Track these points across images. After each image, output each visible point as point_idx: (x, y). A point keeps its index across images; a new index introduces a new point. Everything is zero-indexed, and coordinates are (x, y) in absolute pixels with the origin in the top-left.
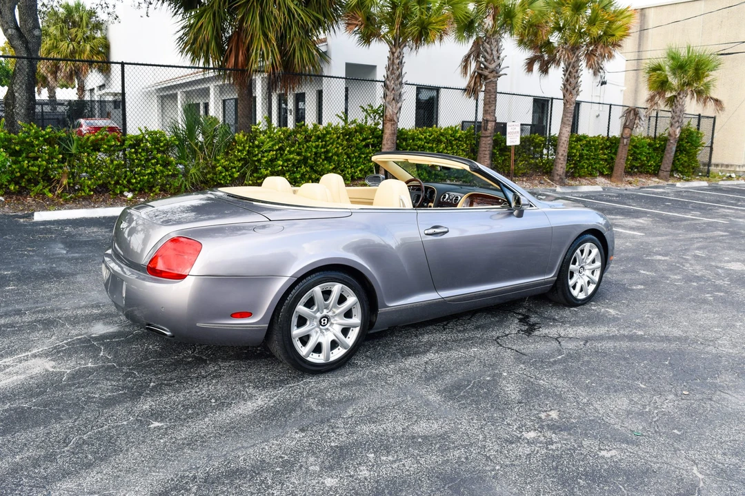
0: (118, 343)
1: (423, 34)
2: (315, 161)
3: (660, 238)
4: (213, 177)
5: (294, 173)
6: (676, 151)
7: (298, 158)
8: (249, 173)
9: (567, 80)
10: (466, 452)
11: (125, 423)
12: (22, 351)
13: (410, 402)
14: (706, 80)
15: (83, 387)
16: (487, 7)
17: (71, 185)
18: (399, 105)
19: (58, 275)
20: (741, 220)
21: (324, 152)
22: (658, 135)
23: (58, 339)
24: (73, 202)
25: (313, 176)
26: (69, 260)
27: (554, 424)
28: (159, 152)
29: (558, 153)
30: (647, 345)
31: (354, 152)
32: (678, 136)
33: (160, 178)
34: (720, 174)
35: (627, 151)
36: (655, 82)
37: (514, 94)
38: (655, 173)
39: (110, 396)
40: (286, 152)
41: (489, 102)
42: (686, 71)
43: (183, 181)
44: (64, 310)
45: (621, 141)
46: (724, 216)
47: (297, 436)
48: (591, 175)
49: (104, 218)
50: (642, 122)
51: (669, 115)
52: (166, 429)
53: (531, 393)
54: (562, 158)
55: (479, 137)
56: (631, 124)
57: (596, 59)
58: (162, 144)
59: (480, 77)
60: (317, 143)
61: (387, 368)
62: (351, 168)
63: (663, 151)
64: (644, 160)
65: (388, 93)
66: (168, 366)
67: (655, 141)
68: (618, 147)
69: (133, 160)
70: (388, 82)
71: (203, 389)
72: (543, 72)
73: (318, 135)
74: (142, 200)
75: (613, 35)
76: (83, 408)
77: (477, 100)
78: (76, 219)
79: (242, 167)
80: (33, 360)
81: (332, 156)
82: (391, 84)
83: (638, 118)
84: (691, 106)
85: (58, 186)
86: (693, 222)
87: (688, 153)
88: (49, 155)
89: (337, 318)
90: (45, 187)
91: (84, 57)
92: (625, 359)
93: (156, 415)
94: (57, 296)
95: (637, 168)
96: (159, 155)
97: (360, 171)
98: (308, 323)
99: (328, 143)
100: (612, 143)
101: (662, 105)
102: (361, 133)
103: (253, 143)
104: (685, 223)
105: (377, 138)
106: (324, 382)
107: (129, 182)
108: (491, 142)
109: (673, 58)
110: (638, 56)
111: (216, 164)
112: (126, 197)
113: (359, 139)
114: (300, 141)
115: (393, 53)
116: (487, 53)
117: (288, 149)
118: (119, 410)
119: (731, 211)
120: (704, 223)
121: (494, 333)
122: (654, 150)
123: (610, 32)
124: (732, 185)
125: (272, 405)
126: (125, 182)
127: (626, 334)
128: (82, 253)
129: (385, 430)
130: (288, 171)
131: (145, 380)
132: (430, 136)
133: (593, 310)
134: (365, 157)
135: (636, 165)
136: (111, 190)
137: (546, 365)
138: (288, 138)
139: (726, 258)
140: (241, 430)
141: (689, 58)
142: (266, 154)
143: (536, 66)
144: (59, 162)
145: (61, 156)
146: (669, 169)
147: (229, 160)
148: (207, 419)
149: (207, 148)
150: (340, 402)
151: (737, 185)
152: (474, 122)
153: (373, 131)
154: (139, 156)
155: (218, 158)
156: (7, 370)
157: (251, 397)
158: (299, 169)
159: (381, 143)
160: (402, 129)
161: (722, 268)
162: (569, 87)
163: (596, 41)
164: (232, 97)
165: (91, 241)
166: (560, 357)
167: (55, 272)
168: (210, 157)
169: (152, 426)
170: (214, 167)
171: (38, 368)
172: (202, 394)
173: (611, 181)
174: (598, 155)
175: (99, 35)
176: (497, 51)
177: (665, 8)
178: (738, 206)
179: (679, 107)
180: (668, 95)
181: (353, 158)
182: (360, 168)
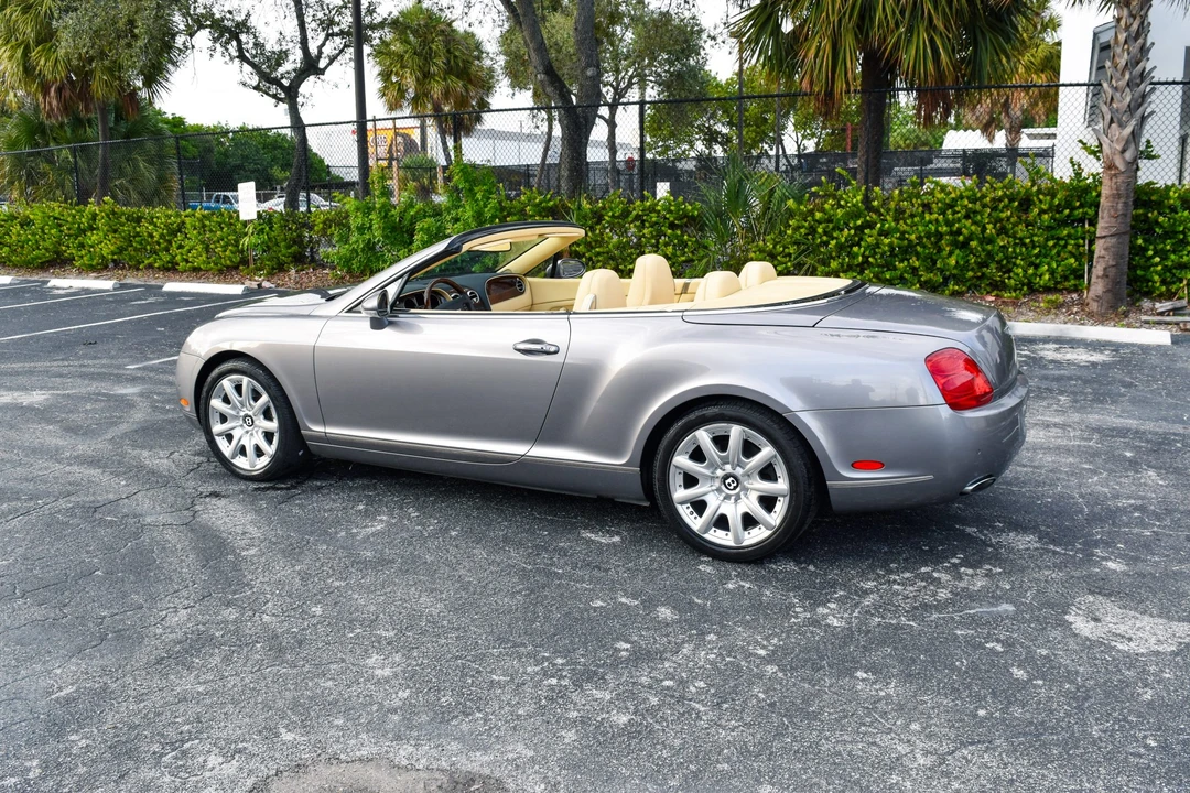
8: (807, 266)
96: (670, 232)
159: (1096, 215)
181: (1034, 247)
182: (1046, 267)
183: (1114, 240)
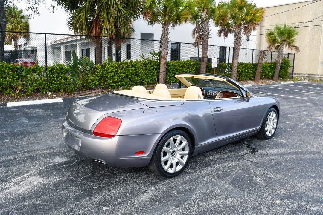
0: (70, 167)
1: (178, 20)
2: (131, 76)
3: (286, 107)
4: (87, 85)
5: (122, 82)
6: (280, 68)
7: (124, 75)
8: (102, 83)
9: (236, 39)
10: (255, 212)
11: (90, 209)
12: (24, 173)
13: (219, 190)
14: (292, 38)
15: (62, 191)
16: (204, 8)
17: (23, 89)
18: (167, 51)
19: (29, 133)
20: (315, 98)
21: (135, 72)
22: (272, 62)
23: (40, 166)
24: (24, 97)
25: (131, 83)
26: (31, 125)
27: (285, 196)
28: (62, 73)
29: (233, 71)
30: (306, 156)
31: (148, 72)
32: (281, 62)
33: (63, 86)
34: (297, 78)
35: (261, 69)
36: (271, 39)
37: (214, 46)
38: (272, 78)
39: (77, 195)
40: (119, 73)
41: (205, 49)
42: (284, 35)
43: (73, 87)
44: (38, 151)
45: (258, 65)
46: (307, 96)
47: (175, 210)
48: (246, 79)
49: (40, 104)
50: (267, 57)
51: (277, 53)
52: (111, 210)
53: (269, 182)
54: (235, 73)
55: (200, 64)
56: (262, 58)
57: (249, 30)
58: (64, 70)
59: (200, 38)
60: (132, 68)
61: (201, 173)
62: (147, 79)
63: (275, 68)
64: (267, 73)
65: (163, 46)
66: (99, 177)
67: (271, 65)
68: (257, 67)
69: (51, 78)
70: (162, 41)
71: (120, 189)
72: (225, 36)
73: (133, 65)
74: (55, 95)
75: (256, 20)
76: (66, 202)
77: (199, 49)
78: (27, 106)
79: (99, 80)
80: (32, 178)
81: (139, 74)
82: (164, 42)
83: (265, 55)
84: (286, 49)
85: (17, 90)
86: (296, 99)
87: (284, 69)
88: (12, 76)
89: (178, 152)
90: (10, 91)
91: (18, 30)
92: (300, 163)
93: (104, 203)
94: (32, 144)
95: (264, 76)
96: (63, 75)
97: (151, 80)
98: (167, 154)
99: (137, 68)
100: (254, 66)
101: (274, 49)
102: (151, 64)
103: (104, 69)
104: (293, 100)
105: (157, 65)
106: (176, 182)
107: (49, 87)
108: (205, 66)
109: (278, 30)
110: (261, 28)
111: (88, 79)
112: (48, 94)
113: (150, 66)
114: (125, 68)
115: (164, 28)
116: (203, 28)
117: (119, 71)
118: (85, 202)
119: (308, 94)
120: (301, 100)
121: (239, 154)
122: (271, 68)
123: (255, 18)
124: (303, 82)
125: (157, 195)
126: (47, 87)
127: (294, 151)
128: (36, 122)
129: (214, 204)
130: (120, 81)
131: (91, 185)
132: (180, 64)
133: (275, 141)
134: (153, 74)
135: (264, 75)
136: (41, 92)
137: (268, 168)
138: (119, 66)
139: (318, 115)
140: (148, 209)
141: (285, 29)
142: (110, 74)
143: (222, 34)
144: (17, 79)
145: (17, 76)
146: (277, 76)
147: (94, 77)
148: (129, 204)
149: (84, 71)
150: (187, 191)
151: (305, 82)
152: (198, 58)
153: (156, 62)
154: (53, 75)
155: (89, 76)
156: (21, 184)
157: (145, 191)
158: (124, 80)
159: (159, 68)
160: (168, 61)
161: (318, 120)
162: (237, 42)
163: (248, 23)
164: (85, 48)
165: (38, 116)
166: (272, 164)
167: (26, 132)
168: (85, 76)
169: (104, 209)
170: (87, 80)
171: (36, 182)
172: (122, 191)
173: (254, 82)
174: (249, 71)
175: (23, 21)
176: (208, 27)
177: (271, 8)
178: (310, 91)
179: (281, 50)
180: (276, 45)
181: (148, 75)
182: (151, 79)
183: (165, 72)
